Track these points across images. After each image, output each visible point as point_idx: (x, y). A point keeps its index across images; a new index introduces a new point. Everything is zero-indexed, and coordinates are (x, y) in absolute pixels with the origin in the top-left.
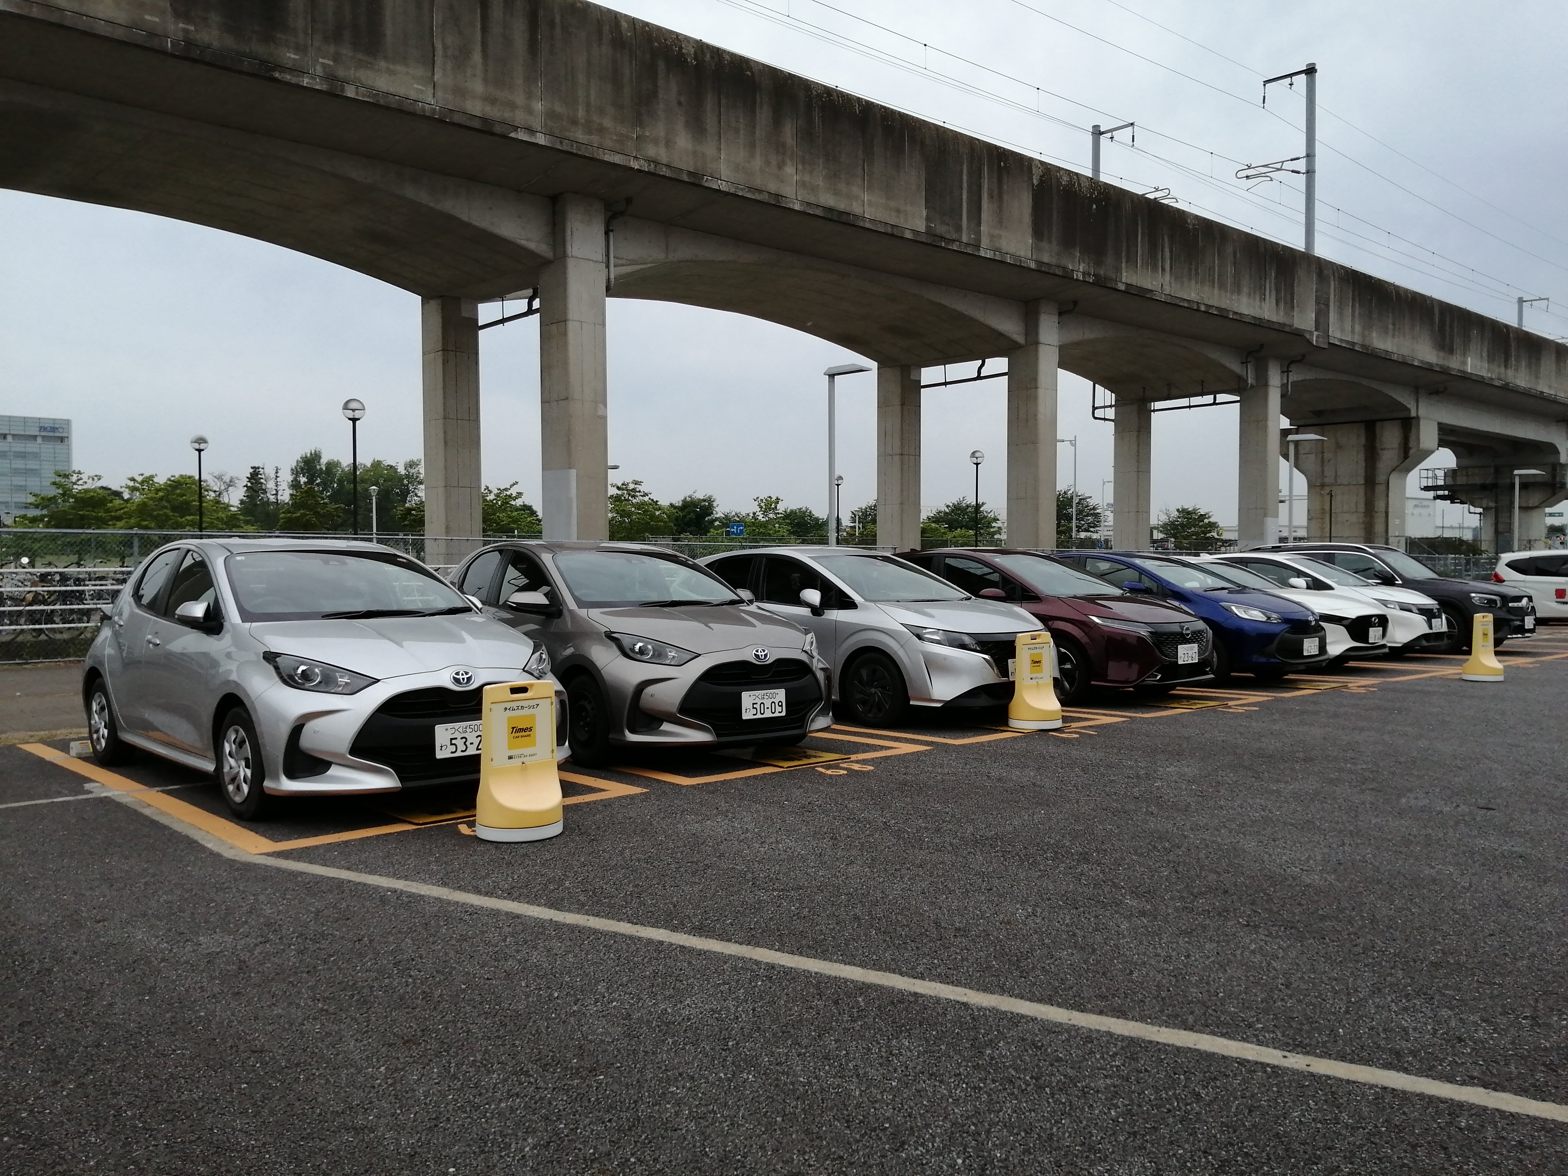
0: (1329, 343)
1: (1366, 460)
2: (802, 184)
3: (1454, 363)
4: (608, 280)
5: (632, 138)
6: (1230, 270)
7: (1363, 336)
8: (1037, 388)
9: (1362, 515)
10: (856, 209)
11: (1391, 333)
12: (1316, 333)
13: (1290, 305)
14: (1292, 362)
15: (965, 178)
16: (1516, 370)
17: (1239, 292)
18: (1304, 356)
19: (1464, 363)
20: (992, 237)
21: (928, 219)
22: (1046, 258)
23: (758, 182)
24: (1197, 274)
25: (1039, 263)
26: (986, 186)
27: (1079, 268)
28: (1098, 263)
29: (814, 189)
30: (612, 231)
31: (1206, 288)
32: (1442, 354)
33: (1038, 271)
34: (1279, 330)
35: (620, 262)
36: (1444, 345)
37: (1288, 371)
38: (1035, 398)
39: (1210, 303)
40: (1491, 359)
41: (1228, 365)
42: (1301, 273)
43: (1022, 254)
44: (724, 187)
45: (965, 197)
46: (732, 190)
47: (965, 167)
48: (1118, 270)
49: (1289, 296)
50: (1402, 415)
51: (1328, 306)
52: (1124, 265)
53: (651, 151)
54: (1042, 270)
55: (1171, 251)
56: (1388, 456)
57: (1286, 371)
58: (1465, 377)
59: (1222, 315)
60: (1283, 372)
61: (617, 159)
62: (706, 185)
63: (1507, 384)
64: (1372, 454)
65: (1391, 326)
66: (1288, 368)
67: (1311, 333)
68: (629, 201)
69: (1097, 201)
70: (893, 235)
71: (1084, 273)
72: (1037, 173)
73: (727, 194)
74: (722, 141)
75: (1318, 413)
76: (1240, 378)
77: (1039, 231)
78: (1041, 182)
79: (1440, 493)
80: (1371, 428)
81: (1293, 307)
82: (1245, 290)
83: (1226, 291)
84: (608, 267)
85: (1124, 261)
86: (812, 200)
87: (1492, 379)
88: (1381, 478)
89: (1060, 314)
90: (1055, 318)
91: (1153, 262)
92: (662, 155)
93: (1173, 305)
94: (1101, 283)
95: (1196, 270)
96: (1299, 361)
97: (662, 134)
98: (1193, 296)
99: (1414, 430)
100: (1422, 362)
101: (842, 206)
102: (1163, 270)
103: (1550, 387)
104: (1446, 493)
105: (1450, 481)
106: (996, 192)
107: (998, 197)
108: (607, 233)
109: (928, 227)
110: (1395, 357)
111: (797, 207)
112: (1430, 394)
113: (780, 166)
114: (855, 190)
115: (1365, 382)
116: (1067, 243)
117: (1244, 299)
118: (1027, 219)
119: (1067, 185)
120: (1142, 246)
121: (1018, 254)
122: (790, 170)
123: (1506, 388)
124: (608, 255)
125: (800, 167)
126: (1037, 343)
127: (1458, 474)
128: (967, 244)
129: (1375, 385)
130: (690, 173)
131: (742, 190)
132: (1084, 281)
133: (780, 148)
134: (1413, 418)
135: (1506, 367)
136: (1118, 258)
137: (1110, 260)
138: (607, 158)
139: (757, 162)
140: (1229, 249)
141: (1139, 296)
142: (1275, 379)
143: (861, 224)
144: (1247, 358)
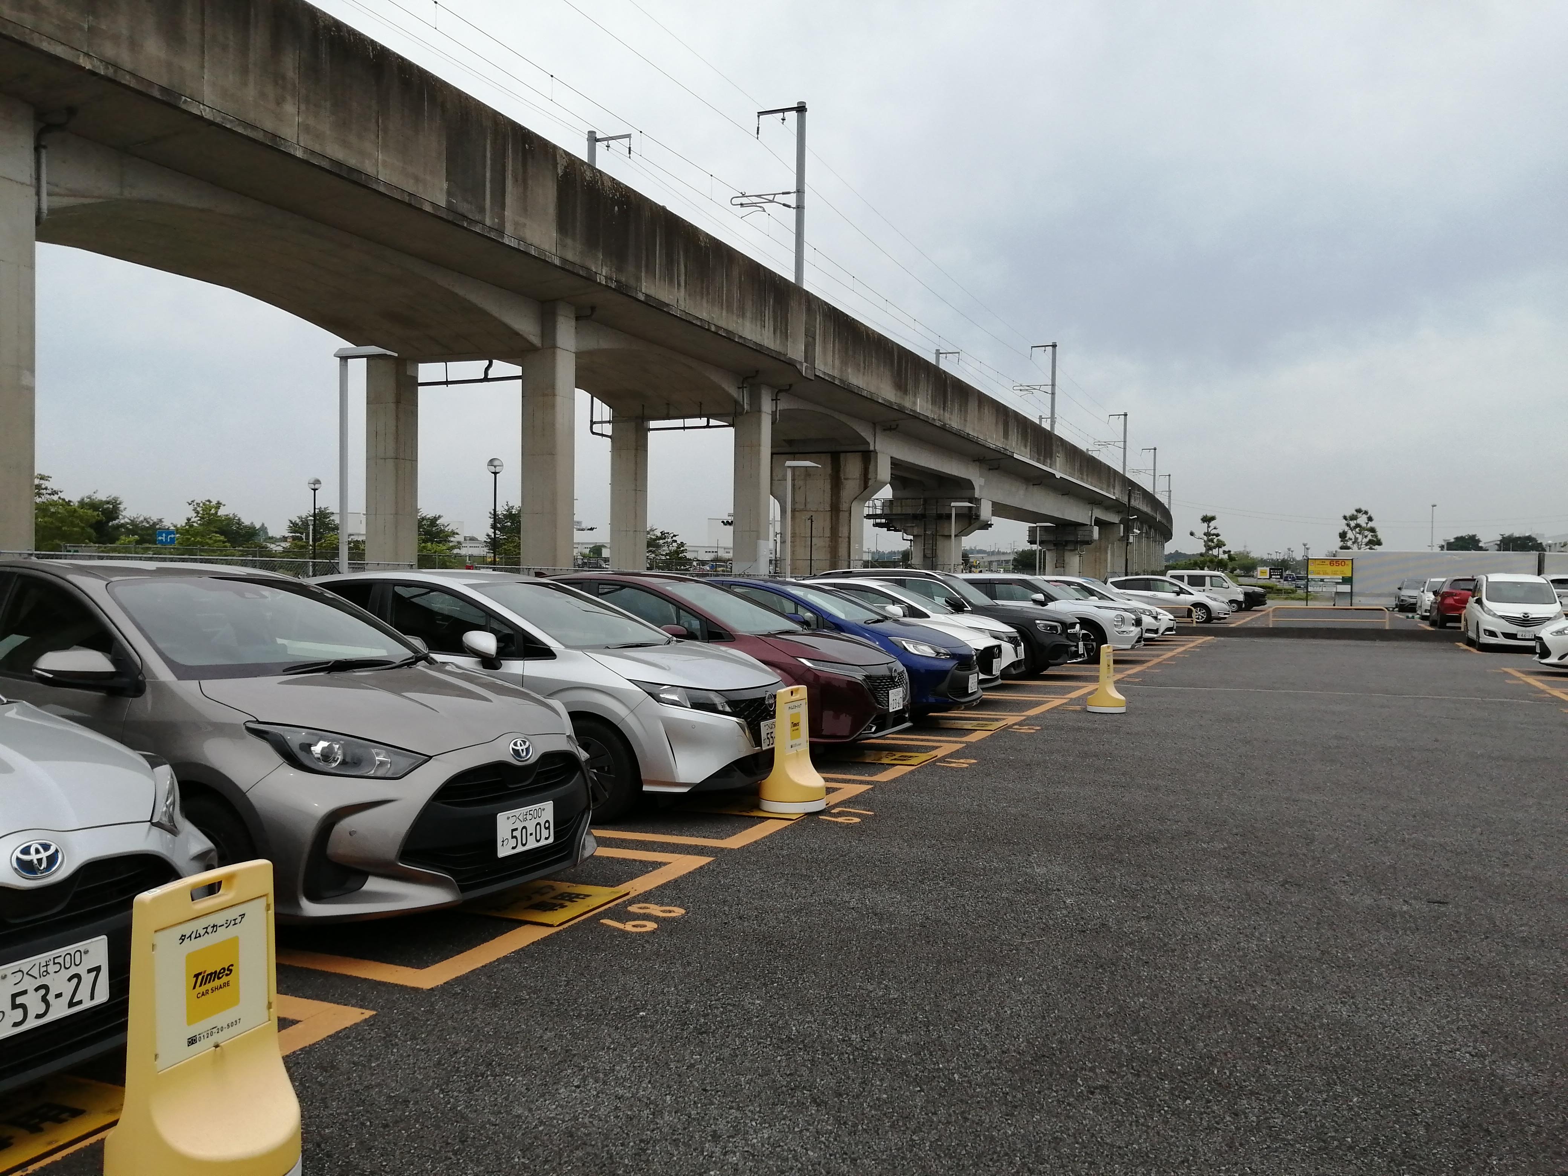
0: (815, 375)
1: (832, 489)
2: (305, 128)
3: (907, 403)
4: (39, 210)
5: (81, 29)
6: (736, 294)
7: (841, 371)
8: (554, 395)
9: (828, 539)
10: (368, 168)
11: (862, 370)
12: (805, 364)
13: (785, 335)
14: (780, 391)
15: (488, 155)
16: (951, 413)
17: (743, 316)
18: (791, 386)
19: (915, 403)
20: (516, 224)
21: (449, 193)
22: (570, 256)
23: (251, 116)
24: (708, 294)
25: (564, 260)
26: (510, 168)
27: (603, 272)
28: (620, 269)
29: (319, 137)
30: (45, 147)
31: (716, 309)
32: (899, 393)
33: (563, 269)
34: (775, 358)
35: (57, 190)
36: (901, 387)
37: (776, 400)
38: (553, 406)
39: (720, 324)
40: (934, 403)
41: (726, 388)
42: (794, 304)
43: (547, 248)
44: (207, 114)
45: (488, 175)
46: (218, 120)
47: (489, 142)
48: (638, 279)
49: (784, 325)
50: (862, 448)
51: (814, 339)
52: (643, 274)
53: (109, 51)
54: (566, 268)
55: (686, 267)
56: (851, 486)
57: (775, 400)
58: (915, 417)
59: (729, 338)
60: (772, 400)
61: (59, 50)
62: (184, 107)
63: (945, 425)
64: (836, 483)
65: (862, 365)
66: (776, 396)
67: (801, 363)
68: (71, 111)
69: (620, 203)
70: (410, 205)
71: (606, 277)
72: (562, 163)
73: (211, 123)
74: (206, 58)
75: (790, 442)
76: (736, 402)
77: (563, 225)
78: (566, 174)
79: (878, 521)
80: (835, 458)
81: (787, 338)
82: (748, 314)
83: (733, 313)
84: (38, 194)
85: (643, 269)
86: (317, 148)
87: (934, 419)
88: (844, 506)
89: (578, 318)
90: (573, 323)
91: (670, 276)
92: (125, 59)
93: (687, 322)
94: (622, 290)
95: (708, 289)
96: (786, 391)
97: (125, 32)
98: (704, 315)
99: (872, 463)
100: (884, 399)
101: (352, 161)
102: (679, 284)
103: (974, 430)
104: (883, 521)
105: (887, 511)
106: (520, 177)
107: (523, 182)
108: (37, 149)
109: (448, 202)
110: (865, 393)
111: (299, 154)
112: (885, 430)
113: (280, 101)
114: (368, 146)
115: (836, 415)
116: (591, 243)
117: (748, 324)
118: (552, 210)
119: (591, 182)
120: (660, 257)
121: (542, 247)
122: (290, 108)
123: (944, 428)
124: (38, 178)
125: (303, 107)
126: (554, 347)
127: (895, 504)
128: (491, 229)
129: (843, 418)
130: (163, 89)
131: (231, 121)
132: (606, 286)
133: (278, 79)
134: (871, 451)
135: (944, 409)
136: (638, 267)
137: (631, 268)
138: (45, 46)
139: (251, 92)
140: (735, 273)
141: (658, 309)
142: (767, 406)
143: (374, 186)
144: (743, 383)
